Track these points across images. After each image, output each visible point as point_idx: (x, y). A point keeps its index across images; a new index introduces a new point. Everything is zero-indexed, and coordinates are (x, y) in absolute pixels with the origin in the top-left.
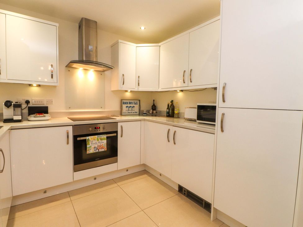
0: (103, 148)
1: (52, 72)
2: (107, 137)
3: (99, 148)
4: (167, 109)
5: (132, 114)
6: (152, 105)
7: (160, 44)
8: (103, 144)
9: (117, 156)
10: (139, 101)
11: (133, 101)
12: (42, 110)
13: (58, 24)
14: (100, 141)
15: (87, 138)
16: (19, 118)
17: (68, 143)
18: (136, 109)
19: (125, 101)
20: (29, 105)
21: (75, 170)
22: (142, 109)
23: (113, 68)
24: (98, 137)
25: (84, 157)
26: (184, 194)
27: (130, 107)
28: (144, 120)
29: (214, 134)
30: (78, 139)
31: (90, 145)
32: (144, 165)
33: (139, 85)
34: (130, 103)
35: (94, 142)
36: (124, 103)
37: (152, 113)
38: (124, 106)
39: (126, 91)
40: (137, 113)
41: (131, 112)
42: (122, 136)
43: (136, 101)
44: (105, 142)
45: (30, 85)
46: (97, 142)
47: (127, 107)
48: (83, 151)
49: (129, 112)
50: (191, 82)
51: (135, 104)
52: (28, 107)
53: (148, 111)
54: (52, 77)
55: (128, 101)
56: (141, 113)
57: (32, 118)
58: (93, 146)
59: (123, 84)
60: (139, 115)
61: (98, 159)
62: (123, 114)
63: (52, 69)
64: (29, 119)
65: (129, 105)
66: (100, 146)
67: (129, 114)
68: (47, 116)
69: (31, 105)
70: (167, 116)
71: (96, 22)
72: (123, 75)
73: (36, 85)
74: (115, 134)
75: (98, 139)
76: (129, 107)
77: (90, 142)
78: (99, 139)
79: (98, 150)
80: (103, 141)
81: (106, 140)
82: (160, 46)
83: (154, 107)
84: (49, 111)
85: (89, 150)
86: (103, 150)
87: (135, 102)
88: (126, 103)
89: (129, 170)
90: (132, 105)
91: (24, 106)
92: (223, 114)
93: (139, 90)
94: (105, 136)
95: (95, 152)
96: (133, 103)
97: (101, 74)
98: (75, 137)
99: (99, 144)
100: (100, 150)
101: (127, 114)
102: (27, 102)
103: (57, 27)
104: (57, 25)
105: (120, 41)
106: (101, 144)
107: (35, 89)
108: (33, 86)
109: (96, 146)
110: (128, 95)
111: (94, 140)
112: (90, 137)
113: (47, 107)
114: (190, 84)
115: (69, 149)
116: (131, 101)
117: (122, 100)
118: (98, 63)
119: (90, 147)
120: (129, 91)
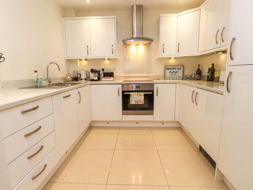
0: (141, 102)
1: (112, 50)
2: (145, 95)
3: (138, 101)
4: (208, 73)
5: (175, 78)
6: (197, 69)
7: (200, 8)
8: (141, 99)
9: (153, 110)
10: (183, 66)
11: (176, 67)
12: (111, 75)
13: (116, 16)
14: (139, 96)
15: (130, 93)
16: (96, 78)
17: (119, 96)
18: (180, 73)
19: (168, 67)
20: (104, 72)
21: (123, 114)
22: (185, 74)
23: (153, 40)
24: (138, 93)
25: (129, 107)
26: (203, 152)
27: (174, 72)
28: (180, 83)
29: (223, 95)
30: (125, 93)
31: (132, 99)
32: (178, 122)
33: (179, 52)
34: (173, 69)
35: (135, 97)
36: (167, 69)
37: (194, 77)
38: (168, 71)
39: (170, 58)
40: (180, 77)
41: (175, 77)
42: (157, 95)
43: (180, 67)
44: (143, 97)
45: (104, 59)
46: (137, 97)
47: (170, 72)
49: (172, 76)
50: (223, 41)
51: (179, 69)
52: (104, 73)
53: (191, 76)
54: (113, 53)
55: (172, 67)
56: (185, 78)
57: (104, 79)
58: (134, 100)
59: (163, 52)
60: (183, 79)
61: (138, 109)
62: (166, 78)
63: (112, 48)
64: (102, 80)
65: (172, 71)
66: (139, 100)
67: (172, 78)
68: (112, 78)
70: (208, 80)
71: (143, 6)
72: (164, 45)
73: (107, 59)
74: (151, 93)
75: (137, 94)
76: (172, 72)
77: (132, 96)
78: (139, 95)
79: (137, 103)
80: (141, 97)
81: (143, 96)
82: (200, 9)
83: (199, 72)
84: (114, 75)
85: (131, 102)
86: (141, 103)
87: (178, 68)
88: (169, 69)
89: (164, 123)
90: (175, 71)
91: (101, 72)
92: (231, 73)
93: (179, 56)
94: (143, 94)
95: (135, 104)
96: (177, 68)
97: (149, 47)
98: (123, 92)
99: (138, 99)
100: (139, 103)
101: (170, 78)
102: (103, 70)
103: (115, 18)
105: (161, 15)
106: (140, 99)
107: (107, 62)
108: (105, 60)
109: (136, 100)
110: (172, 61)
111: (135, 95)
112: (132, 93)
113: (113, 73)
114: (223, 44)
116: (174, 67)
117: (165, 66)
118: (143, 38)
119: (132, 100)
120: (173, 58)
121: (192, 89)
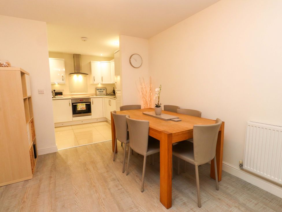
2: (86, 104)
6: (113, 90)
7: (110, 61)
9: (91, 112)
10: (106, 88)
12: (61, 94)
15: (77, 104)
17: (70, 106)
18: (104, 92)
21: (73, 117)
23: (88, 74)
25: (77, 112)
28: (104, 97)
30: (74, 104)
33: (102, 81)
34: (101, 90)
38: (98, 91)
39: (98, 84)
41: (102, 94)
42: (93, 104)
44: (85, 106)
47: (99, 91)
48: (76, 109)
49: (100, 94)
54: (63, 80)
55: (100, 89)
56: (107, 95)
57: (56, 97)
58: (80, 108)
59: (94, 81)
60: (106, 95)
61: (82, 113)
62: (97, 95)
63: (63, 78)
65: (100, 91)
68: (62, 96)
69: (56, 92)
71: (80, 55)
72: (94, 77)
74: (89, 103)
77: (78, 106)
78: (82, 105)
84: (63, 94)
86: (84, 109)
87: (103, 89)
88: (98, 90)
89: (98, 120)
93: (103, 83)
98: (72, 104)
100: (83, 109)
102: (54, 91)
104: (64, 59)
105: (91, 61)
106: (83, 107)
107: (57, 86)
108: (56, 84)
110: (100, 86)
111: (80, 105)
113: (62, 92)
115: (71, 108)
117: (96, 88)
119: (78, 108)
120: (100, 84)
121: (108, 99)
